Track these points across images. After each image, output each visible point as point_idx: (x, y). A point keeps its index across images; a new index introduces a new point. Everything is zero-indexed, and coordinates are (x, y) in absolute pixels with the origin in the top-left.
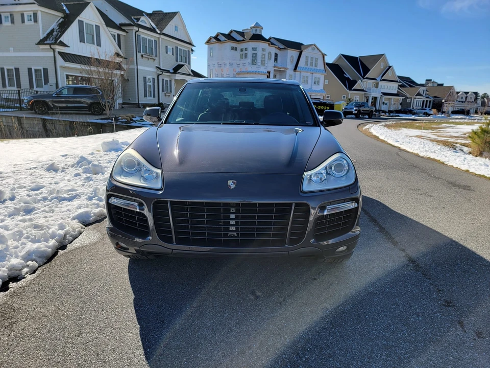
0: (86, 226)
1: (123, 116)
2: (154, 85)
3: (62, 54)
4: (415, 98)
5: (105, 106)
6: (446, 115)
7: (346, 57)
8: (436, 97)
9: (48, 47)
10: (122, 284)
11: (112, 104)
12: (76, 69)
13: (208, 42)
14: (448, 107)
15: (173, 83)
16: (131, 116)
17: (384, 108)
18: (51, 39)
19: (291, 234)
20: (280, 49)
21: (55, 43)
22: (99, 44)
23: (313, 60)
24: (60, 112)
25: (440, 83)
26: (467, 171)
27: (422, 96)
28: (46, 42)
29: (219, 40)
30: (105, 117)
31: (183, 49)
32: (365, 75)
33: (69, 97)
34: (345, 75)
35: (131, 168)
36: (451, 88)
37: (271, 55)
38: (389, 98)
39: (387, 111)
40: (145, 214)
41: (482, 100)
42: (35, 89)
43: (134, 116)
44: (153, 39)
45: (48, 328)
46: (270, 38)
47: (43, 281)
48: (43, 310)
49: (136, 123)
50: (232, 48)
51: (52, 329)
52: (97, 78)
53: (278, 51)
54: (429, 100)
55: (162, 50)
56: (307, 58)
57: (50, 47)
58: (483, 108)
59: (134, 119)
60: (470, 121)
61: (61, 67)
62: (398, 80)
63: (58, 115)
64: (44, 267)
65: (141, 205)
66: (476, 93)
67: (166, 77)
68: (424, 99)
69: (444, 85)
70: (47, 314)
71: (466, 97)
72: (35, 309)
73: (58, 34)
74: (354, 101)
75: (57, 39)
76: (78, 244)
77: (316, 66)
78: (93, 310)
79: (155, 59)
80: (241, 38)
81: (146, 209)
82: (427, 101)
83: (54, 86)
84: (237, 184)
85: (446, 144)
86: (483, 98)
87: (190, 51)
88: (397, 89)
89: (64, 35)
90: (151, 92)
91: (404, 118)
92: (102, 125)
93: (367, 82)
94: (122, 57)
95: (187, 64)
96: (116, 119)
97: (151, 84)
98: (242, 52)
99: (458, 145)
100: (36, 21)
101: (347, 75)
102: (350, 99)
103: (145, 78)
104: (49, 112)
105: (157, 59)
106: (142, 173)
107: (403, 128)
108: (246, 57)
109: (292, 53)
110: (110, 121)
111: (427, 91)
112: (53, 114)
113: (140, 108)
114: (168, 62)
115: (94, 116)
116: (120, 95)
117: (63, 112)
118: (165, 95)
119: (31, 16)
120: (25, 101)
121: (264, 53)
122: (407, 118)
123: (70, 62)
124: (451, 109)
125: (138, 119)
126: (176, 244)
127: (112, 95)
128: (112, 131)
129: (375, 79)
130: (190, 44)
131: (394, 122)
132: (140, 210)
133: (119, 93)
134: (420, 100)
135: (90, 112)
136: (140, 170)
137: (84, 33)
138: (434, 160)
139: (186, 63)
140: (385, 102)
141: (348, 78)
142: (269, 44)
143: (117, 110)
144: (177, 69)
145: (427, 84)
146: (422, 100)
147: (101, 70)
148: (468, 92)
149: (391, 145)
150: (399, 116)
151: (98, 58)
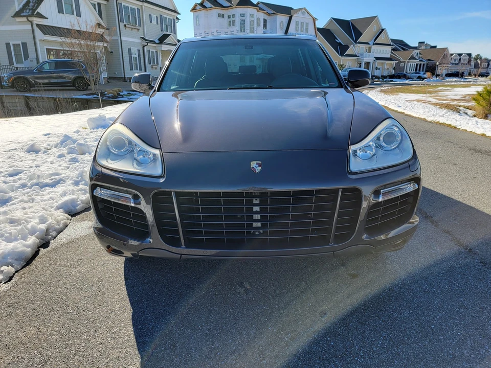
0: (72, 216)
1: (110, 91)
2: (139, 57)
3: (41, 26)
4: (409, 62)
5: (90, 80)
6: (441, 78)
7: (338, 21)
8: (429, 60)
9: (25, 19)
10: (118, 292)
11: (96, 79)
12: (56, 42)
13: (193, 10)
14: (441, 70)
15: (160, 53)
16: (118, 91)
17: (377, 73)
18: (28, 11)
19: (337, 229)
20: (269, 14)
21: (32, 15)
22: (79, 15)
23: (303, 26)
24: (43, 88)
25: (433, 45)
26: (483, 135)
27: (416, 59)
28: (22, 15)
29: (205, 7)
30: (90, 92)
31: (168, 17)
32: (357, 39)
33: (50, 72)
34: (336, 40)
35: (121, 148)
36: (445, 49)
37: (260, 21)
38: (383, 63)
39: (380, 76)
40: (143, 209)
41: (475, 62)
42: (15, 65)
43: (121, 91)
44: (136, 8)
45: (25, 361)
46: (258, 3)
47: (20, 292)
48: (19, 334)
49: (123, 97)
50: (219, 15)
51: (31, 363)
52: (79, 51)
53: (267, 17)
54: (422, 63)
55: (146, 19)
56: (297, 23)
57: (27, 19)
58: (476, 70)
59: (121, 94)
60: (466, 83)
61: (40, 40)
62: (392, 43)
63: (41, 92)
64: (22, 272)
65: (136, 197)
66: (470, 55)
67: (151, 48)
68: (417, 63)
69: (437, 47)
70: (25, 340)
71: (460, 59)
72: (9, 333)
73: (35, 4)
74: (346, 67)
75: (34, 10)
76: (64, 240)
77: (307, 31)
78: (84, 332)
79: (139, 29)
80: (228, 4)
81: (143, 202)
82: (420, 64)
83: (35, 61)
84: (264, 166)
85: (449, 107)
86: (476, 59)
87: (176, 19)
88: (390, 53)
89: (41, 6)
90: (137, 64)
91: (398, 82)
92: (87, 101)
93: (359, 47)
94: (103, 27)
95: (173, 34)
96: (102, 94)
97: (137, 56)
98: (230, 20)
99: (461, 108)
101: (339, 41)
102: (341, 66)
103: (130, 50)
104: (31, 89)
105: (141, 29)
106: (135, 155)
107: (400, 93)
108: (234, 25)
109: (282, 18)
110: (95, 96)
111: (420, 54)
112: (35, 91)
113: (127, 82)
114: (153, 32)
115: (78, 92)
116: (105, 68)
117: (46, 88)
118: (152, 68)
120: (5, 79)
121: (253, 19)
122: (402, 82)
123: (49, 35)
124: (444, 72)
125: (125, 93)
126: (186, 248)
127: (96, 69)
128: (99, 107)
129: (368, 44)
130: (175, 11)
131: (390, 88)
132: (135, 204)
133: (103, 65)
134: (414, 63)
135: (75, 88)
136: (132, 151)
137: (62, 3)
138: (444, 124)
139: (172, 32)
140: (378, 67)
141: (340, 43)
142: (257, 9)
143: (102, 84)
144: (162, 39)
145: (420, 46)
146: (416, 63)
147: (82, 42)
148: (462, 54)
149: (393, 110)
150: (392, 81)
151: (78, 29)
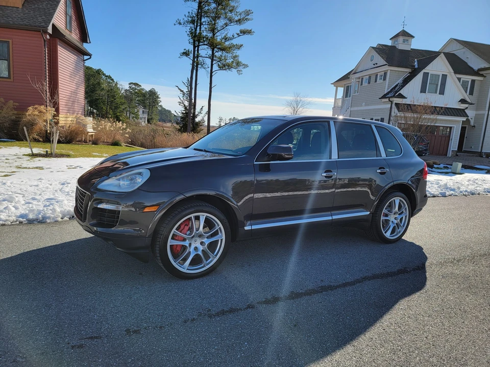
3: (398, 105)
18: (392, 93)
21: (394, 96)
22: (442, 93)
28: (387, 96)
57: (389, 100)
61: (395, 116)
73: (400, 87)
75: (397, 92)
89: (404, 88)
94: (468, 103)
100: (385, 79)
119: (382, 75)
125: (442, 166)
137: (427, 84)
143: (449, 157)
